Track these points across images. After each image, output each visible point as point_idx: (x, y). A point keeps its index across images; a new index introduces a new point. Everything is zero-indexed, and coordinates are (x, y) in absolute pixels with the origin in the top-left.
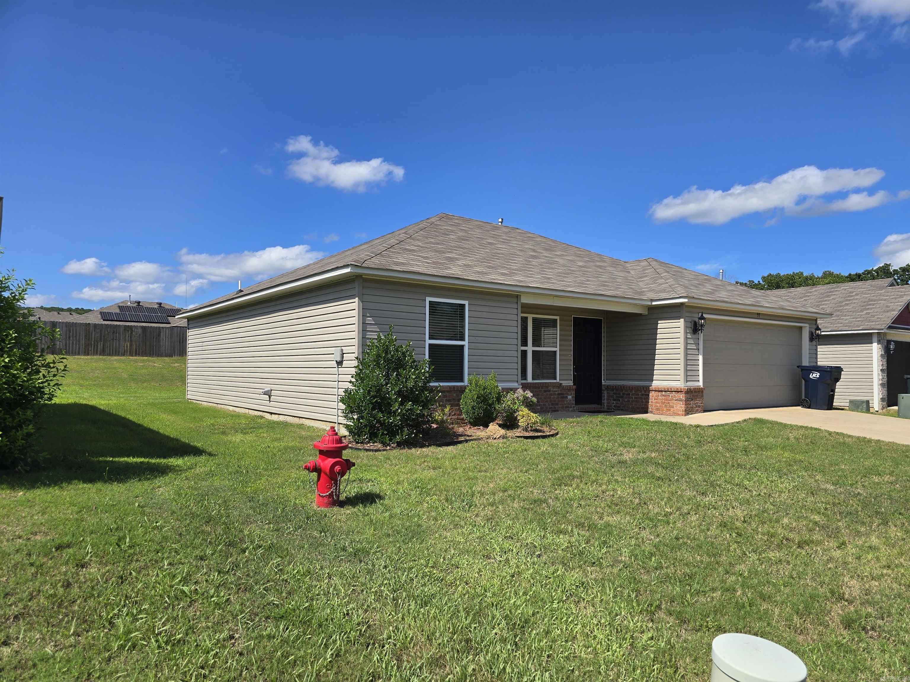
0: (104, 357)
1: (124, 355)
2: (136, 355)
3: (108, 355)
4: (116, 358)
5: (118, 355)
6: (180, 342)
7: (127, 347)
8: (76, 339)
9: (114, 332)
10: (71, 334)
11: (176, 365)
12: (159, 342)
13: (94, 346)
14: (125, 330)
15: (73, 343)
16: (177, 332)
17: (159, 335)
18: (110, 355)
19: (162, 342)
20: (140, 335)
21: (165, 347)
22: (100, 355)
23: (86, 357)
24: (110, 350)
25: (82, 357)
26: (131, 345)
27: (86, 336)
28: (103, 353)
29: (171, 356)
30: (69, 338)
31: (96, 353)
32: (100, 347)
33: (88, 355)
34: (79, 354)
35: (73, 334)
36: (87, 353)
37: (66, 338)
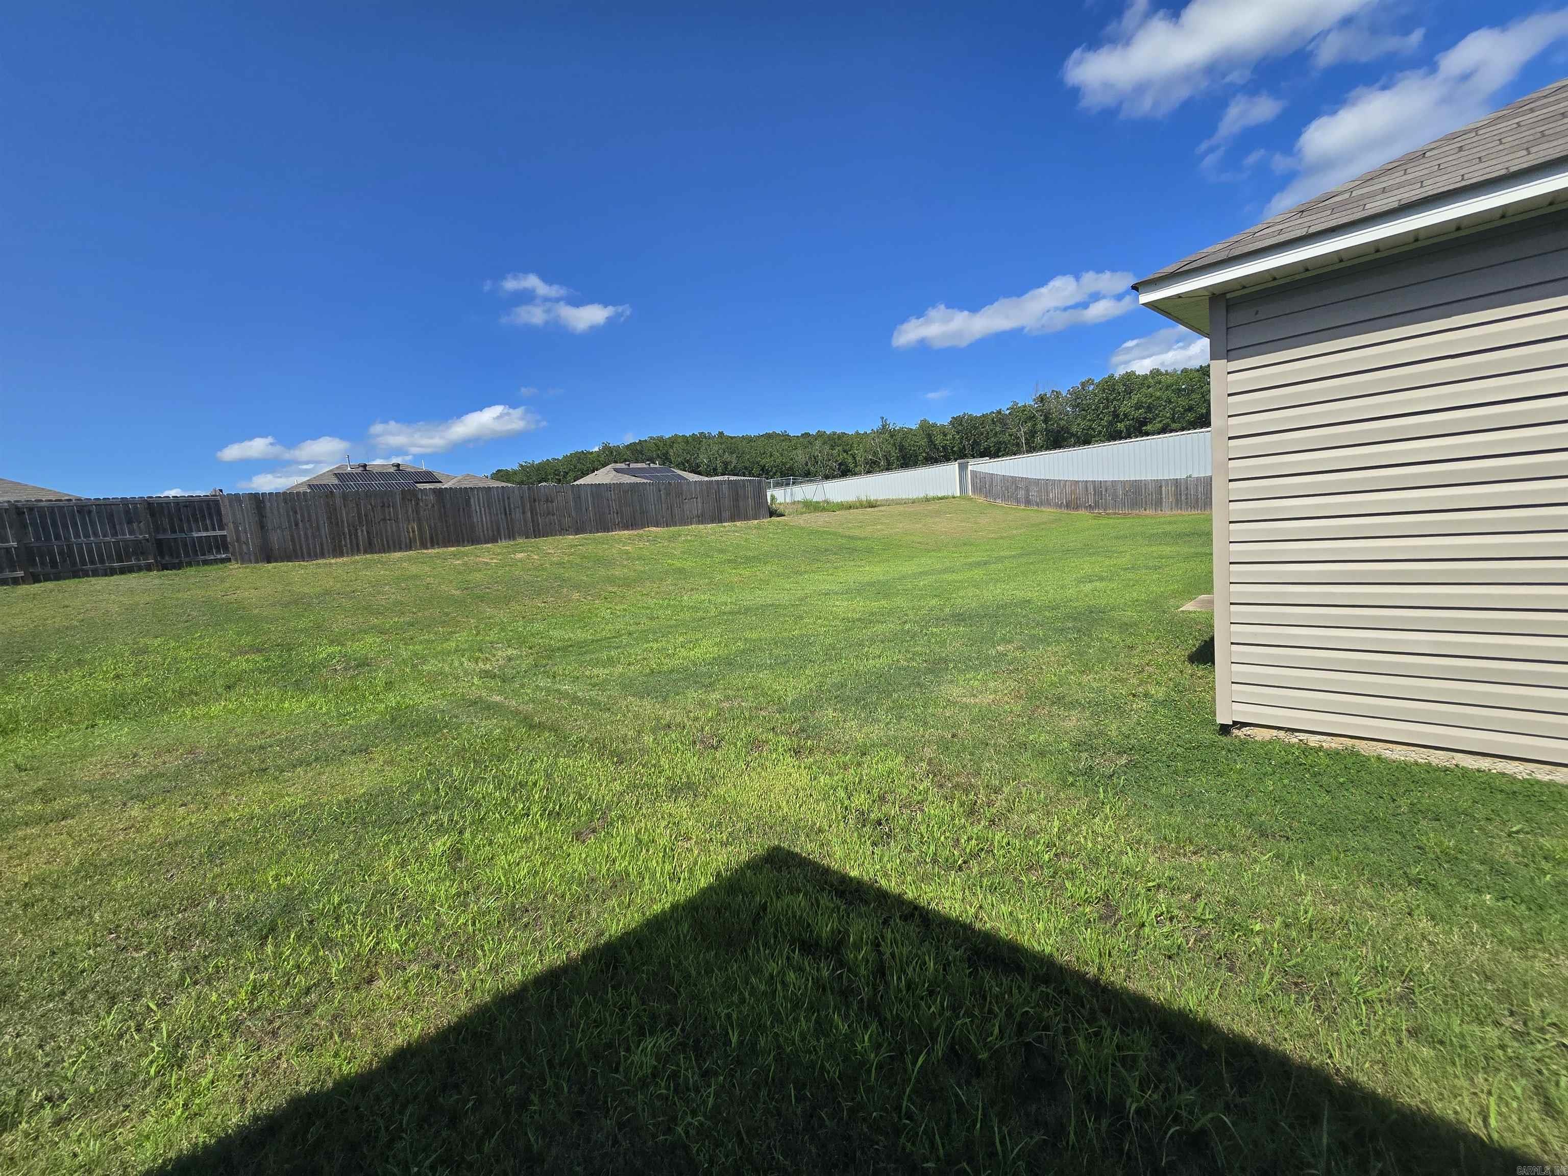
0: (376, 556)
1: (411, 549)
2: (433, 546)
3: (380, 552)
4: (398, 555)
5: (400, 550)
6: (506, 514)
7: (413, 532)
8: (311, 526)
9: (383, 506)
10: (299, 516)
11: (520, 556)
12: (470, 517)
13: (350, 536)
14: (403, 499)
15: (306, 534)
16: (498, 495)
17: (468, 502)
18: (384, 552)
19: (474, 514)
20: (433, 506)
21: (483, 526)
22: (366, 552)
23: (340, 560)
24: (382, 540)
25: (333, 561)
26: (420, 529)
27: (329, 518)
28: (370, 549)
29: (494, 540)
30: (297, 525)
31: (356, 549)
32: (362, 534)
33: (341, 555)
34: (323, 556)
35: (302, 516)
36: (338, 552)
37: (290, 526)
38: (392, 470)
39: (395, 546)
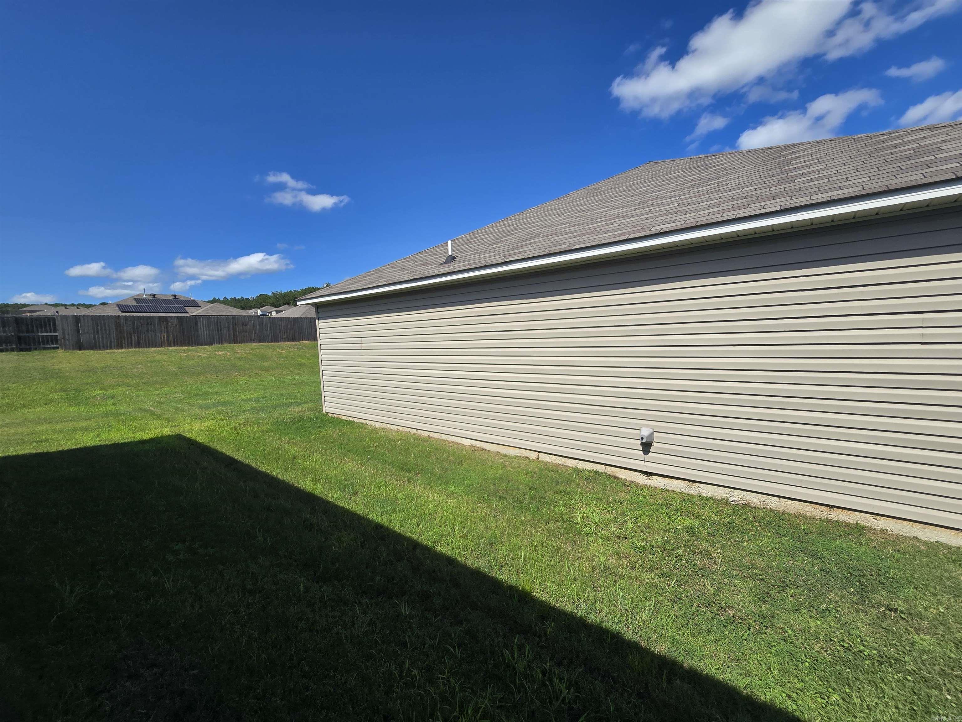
0: (141, 349)
1: (162, 346)
2: (174, 346)
3: (144, 347)
4: (153, 349)
5: (156, 346)
6: (218, 331)
7: (164, 338)
8: (106, 333)
9: (148, 324)
10: (99, 328)
11: (220, 353)
12: (197, 331)
13: (128, 339)
14: (159, 321)
15: (102, 337)
16: (214, 321)
17: (196, 324)
18: (146, 347)
19: (200, 331)
20: (176, 325)
21: (204, 336)
22: (136, 347)
23: (120, 351)
24: (146, 341)
25: (116, 351)
26: (168, 336)
27: (116, 329)
28: (138, 345)
29: (210, 344)
30: (98, 332)
31: (130, 345)
32: (134, 338)
33: (122, 348)
34: (111, 348)
35: (101, 328)
36: (120, 346)
37: (94, 333)
38: (172, 298)
39: (152, 345)
